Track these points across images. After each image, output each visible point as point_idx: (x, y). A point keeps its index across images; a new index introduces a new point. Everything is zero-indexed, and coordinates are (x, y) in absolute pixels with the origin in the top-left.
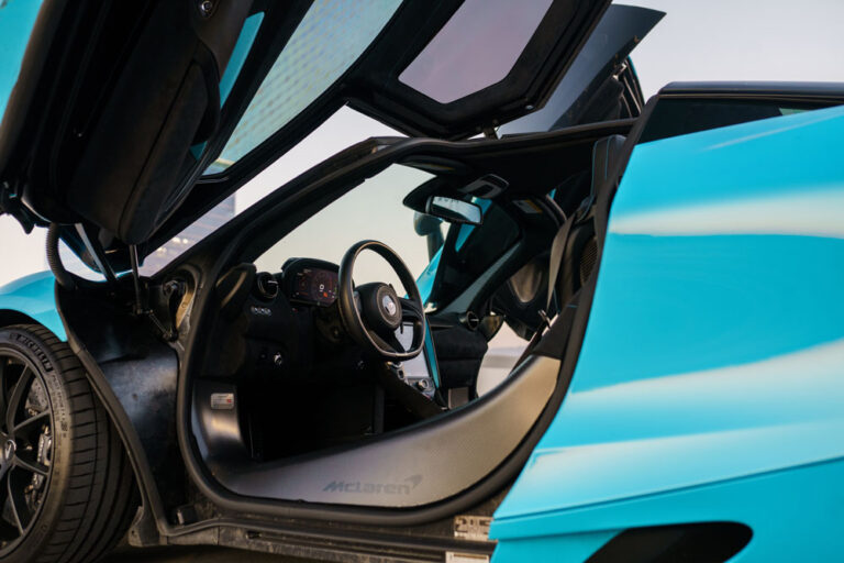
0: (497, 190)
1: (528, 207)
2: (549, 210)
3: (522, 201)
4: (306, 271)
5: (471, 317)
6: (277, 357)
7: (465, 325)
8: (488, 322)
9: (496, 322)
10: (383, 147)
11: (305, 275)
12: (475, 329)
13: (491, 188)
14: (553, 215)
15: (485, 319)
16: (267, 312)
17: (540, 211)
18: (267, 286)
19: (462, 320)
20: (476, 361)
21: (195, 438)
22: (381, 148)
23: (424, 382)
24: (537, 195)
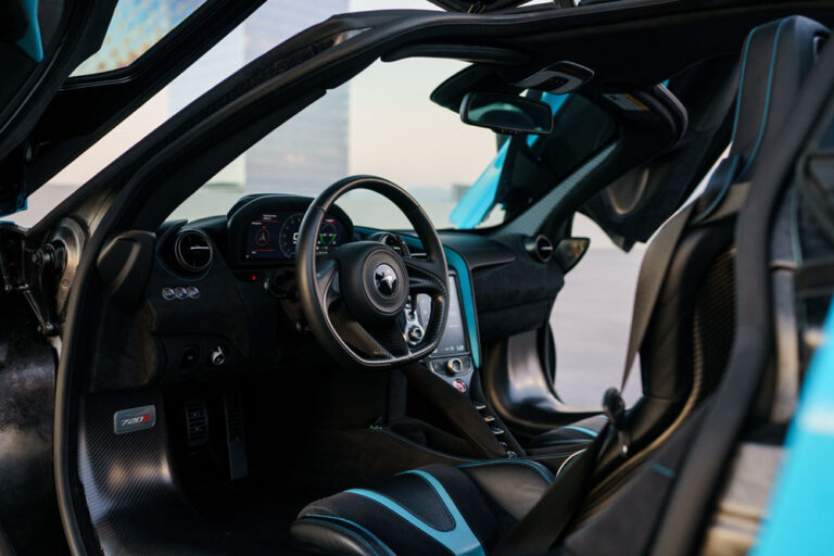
0: (574, 82)
1: (626, 102)
2: (660, 106)
3: (617, 96)
4: (267, 217)
5: (542, 243)
6: (216, 355)
7: (532, 254)
8: (569, 248)
9: (579, 248)
10: (357, 32)
11: (265, 223)
12: (546, 260)
13: (566, 81)
14: (665, 112)
15: (563, 243)
16: (193, 293)
17: (645, 108)
18: (188, 255)
19: (530, 247)
20: (546, 302)
21: (81, 486)
22: (351, 34)
23: (456, 363)
24: (641, 85)
